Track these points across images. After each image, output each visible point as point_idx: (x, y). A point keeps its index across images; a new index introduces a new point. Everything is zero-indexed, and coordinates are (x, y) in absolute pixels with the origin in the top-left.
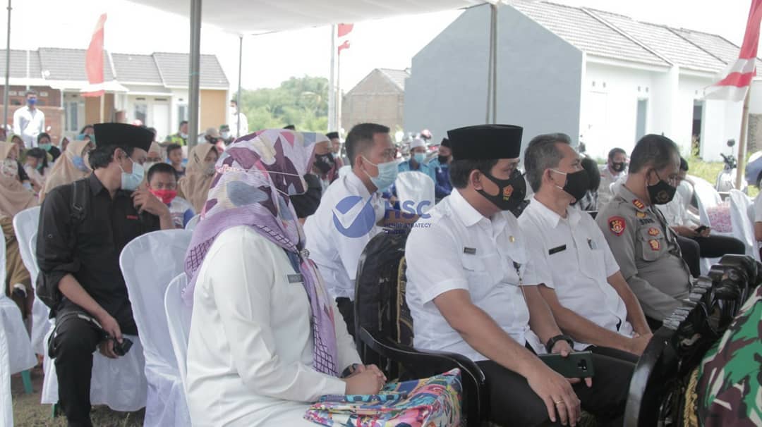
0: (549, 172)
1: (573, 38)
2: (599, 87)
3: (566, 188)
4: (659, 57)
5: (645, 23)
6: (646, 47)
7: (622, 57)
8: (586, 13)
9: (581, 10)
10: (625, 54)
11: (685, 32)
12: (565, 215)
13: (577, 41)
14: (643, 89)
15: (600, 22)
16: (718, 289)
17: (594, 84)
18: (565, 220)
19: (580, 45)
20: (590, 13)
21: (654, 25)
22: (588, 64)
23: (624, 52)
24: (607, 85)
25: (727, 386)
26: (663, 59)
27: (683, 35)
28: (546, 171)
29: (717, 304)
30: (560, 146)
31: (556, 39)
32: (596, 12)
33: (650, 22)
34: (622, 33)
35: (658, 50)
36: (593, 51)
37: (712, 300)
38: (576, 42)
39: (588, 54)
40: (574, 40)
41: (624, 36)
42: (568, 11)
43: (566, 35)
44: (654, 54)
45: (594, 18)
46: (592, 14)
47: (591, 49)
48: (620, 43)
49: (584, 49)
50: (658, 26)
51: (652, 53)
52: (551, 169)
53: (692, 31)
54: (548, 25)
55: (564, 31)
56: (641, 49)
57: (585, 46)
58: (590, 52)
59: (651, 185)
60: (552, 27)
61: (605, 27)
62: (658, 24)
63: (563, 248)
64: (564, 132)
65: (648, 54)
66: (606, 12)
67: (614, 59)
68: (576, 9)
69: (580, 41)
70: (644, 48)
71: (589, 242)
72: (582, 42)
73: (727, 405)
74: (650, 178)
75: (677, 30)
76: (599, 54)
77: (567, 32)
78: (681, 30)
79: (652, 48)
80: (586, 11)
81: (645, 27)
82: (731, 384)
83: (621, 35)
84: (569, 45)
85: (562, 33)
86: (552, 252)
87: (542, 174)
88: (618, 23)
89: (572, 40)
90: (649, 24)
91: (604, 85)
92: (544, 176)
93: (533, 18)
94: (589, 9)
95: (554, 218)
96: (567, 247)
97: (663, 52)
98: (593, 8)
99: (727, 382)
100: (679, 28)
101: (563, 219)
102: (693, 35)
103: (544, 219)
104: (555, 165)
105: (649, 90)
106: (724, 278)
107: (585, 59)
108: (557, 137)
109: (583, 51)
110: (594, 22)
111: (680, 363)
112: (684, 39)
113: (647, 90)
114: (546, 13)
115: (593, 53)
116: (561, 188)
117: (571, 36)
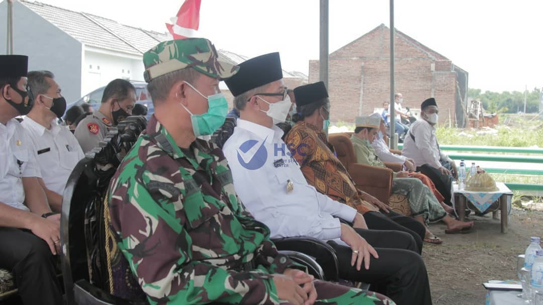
0: (41, 97)
1: (75, 34)
2: (95, 68)
3: (52, 109)
4: (136, 50)
5: (126, 26)
6: (127, 42)
7: (110, 49)
8: (84, 16)
9: (81, 14)
10: (113, 46)
11: (154, 33)
12: (50, 127)
13: (78, 35)
14: (126, 71)
15: (95, 23)
16: (123, 136)
17: (91, 67)
18: (50, 131)
19: (80, 38)
20: (88, 17)
21: (133, 28)
22: (86, 52)
23: (111, 45)
24: (100, 67)
25: (119, 186)
26: (139, 51)
27: (153, 35)
28: (39, 96)
29: (122, 145)
30: (48, 79)
31: (63, 33)
32: (91, 16)
33: (130, 25)
34: (110, 31)
35: (136, 45)
36: (89, 43)
37: (119, 142)
38: (77, 37)
39: (86, 45)
40: (76, 35)
41: (112, 34)
42: (71, 14)
43: (70, 31)
44: (133, 47)
45: (90, 20)
46: (89, 18)
47: (88, 41)
48: (109, 39)
49: (83, 42)
50: (136, 29)
51: (131, 46)
52: (42, 95)
53: (159, 33)
54: (56, 23)
55: (68, 28)
56: (124, 43)
57: (84, 39)
58: (88, 44)
59: (114, 110)
60: (59, 25)
61: (98, 27)
62: (136, 27)
63: (48, 150)
64: (49, 70)
65: (129, 47)
66: (99, 17)
67: (104, 49)
68: (78, 13)
69: (80, 36)
70: (126, 43)
71: (67, 146)
72: (82, 36)
73: (120, 198)
74: (114, 106)
75: (149, 32)
76: (94, 45)
77: (70, 29)
78: (152, 32)
79: (131, 43)
80: (84, 15)
81: (126, 28)
82: (121, 184)
83: (110, 33)
84: (72, 38)
85: (67, 29)
86: (40, 152)
87: (36, 97)
88: (107, 25)
89: (74, 35)
90: (129, 27)
91: (98, 67)
92: (38, 100)
93: (45, 17)
94: (86, 14)
95: (41, 129)
96: (51, 149)
97: (139, 46)
98: (90, 13)
99: (120, 185)
100: (150, 31)
101: (47, 130)
102: (159, 36)
103: (34, 130)
104: (44, 92)
105: (130, 72)
106: (126, 128)
107: (84, 48)
108: (45, 73)
109: (82, 43)
110: (90, 23)
111: (98, 181)
112: (153, 38)
113: (129, 72)
114: (55, 15)
115: (90, 45)
116: (49, 109)
117: (74, 32)
